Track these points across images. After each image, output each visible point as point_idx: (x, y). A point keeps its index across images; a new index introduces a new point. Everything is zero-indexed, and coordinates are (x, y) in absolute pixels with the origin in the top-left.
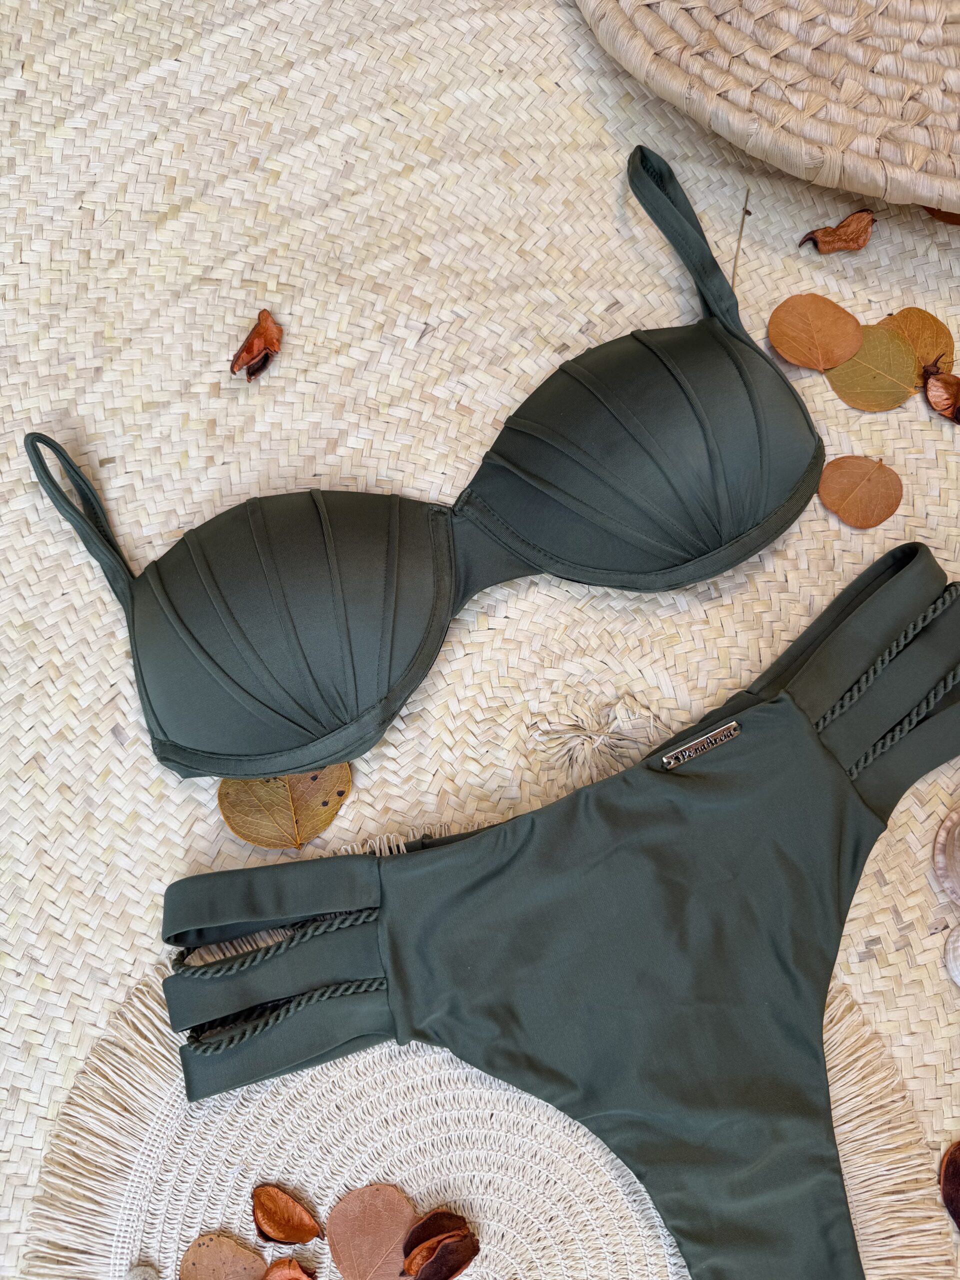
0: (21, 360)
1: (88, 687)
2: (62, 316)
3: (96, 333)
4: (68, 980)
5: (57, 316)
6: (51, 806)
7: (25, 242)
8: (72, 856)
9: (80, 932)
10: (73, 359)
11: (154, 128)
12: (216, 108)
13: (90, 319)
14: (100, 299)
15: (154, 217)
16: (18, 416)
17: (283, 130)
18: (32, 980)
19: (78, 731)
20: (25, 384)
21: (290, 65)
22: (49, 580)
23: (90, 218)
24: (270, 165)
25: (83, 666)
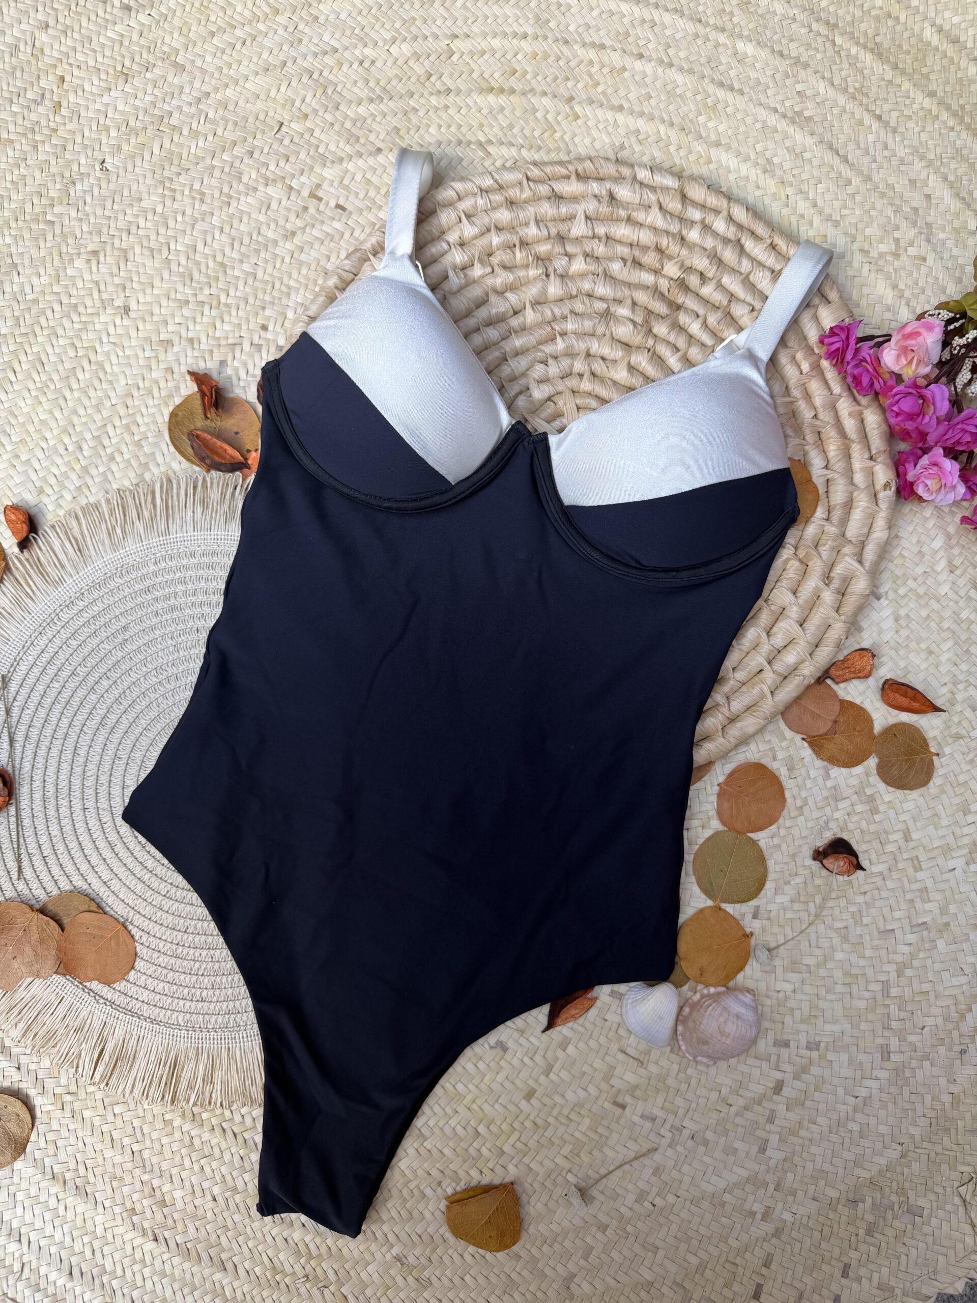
0: (341, 108)
1: (227, 327)
2: (385, 101)
3: (396, 127)
4: (89, 473)
5: (382, 99)
6: (155, 375)
7: (400, 39)
8: (144, 410)
9: (116, 455)
10: (371, 132)
11: (530, 31)
12: (576, 47)
13: (400, 116)
14: (414, 108)
15: (485, 85)
16: (313, 140)
17: (604, 93)
18: (70, 458)
19: (202, 346)
20: (332, 124)
21: (641, 56)
22: (255, 249)
23: (449, 55)
24: (578, 109)
25: (234, 313)
